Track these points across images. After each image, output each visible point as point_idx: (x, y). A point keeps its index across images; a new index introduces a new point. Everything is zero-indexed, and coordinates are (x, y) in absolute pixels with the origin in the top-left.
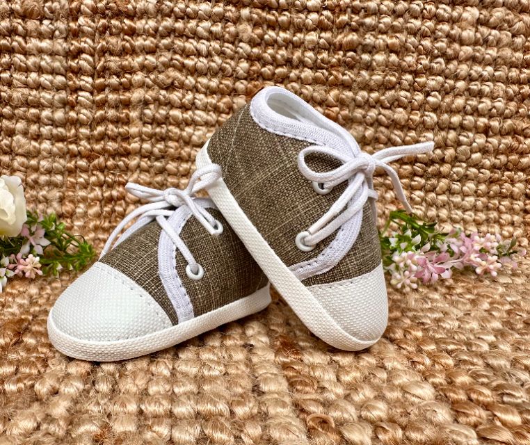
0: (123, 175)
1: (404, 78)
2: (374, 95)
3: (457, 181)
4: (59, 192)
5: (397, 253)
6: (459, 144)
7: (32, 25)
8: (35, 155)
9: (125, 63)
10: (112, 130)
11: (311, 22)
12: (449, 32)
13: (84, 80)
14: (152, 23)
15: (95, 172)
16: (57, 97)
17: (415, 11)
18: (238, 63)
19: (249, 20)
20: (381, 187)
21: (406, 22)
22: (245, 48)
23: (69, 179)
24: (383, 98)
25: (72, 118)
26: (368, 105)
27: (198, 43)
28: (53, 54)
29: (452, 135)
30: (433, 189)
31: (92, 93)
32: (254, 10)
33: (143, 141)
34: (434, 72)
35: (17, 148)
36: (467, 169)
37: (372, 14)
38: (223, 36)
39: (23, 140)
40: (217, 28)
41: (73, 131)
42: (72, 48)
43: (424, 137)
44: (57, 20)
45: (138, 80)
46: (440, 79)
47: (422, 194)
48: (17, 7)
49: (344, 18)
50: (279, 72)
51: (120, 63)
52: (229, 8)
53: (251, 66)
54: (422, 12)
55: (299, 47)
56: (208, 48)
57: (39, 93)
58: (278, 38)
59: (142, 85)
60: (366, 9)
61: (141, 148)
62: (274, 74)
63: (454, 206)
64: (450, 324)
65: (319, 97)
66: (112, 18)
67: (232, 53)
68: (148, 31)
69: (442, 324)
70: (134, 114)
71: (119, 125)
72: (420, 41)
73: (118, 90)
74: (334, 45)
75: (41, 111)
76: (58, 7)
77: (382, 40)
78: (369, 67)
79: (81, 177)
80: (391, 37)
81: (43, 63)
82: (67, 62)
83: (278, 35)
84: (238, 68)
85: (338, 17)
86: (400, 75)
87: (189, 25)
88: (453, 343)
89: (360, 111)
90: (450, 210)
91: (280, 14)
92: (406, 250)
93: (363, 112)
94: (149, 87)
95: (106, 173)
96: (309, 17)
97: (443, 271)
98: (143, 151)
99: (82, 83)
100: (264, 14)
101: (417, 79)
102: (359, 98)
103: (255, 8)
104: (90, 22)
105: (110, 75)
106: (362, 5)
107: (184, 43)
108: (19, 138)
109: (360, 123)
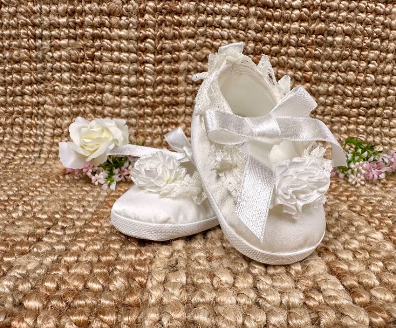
0: (175, 118)
1: (354, 52)
2: (335, 63)
3: (387, 119)
4: (134, 129)
5: (352, 163)
6: (388, 94)
7: (114, 20)
8: (117, 105)
9: (176, 44)
10: (167, 89)
11: (295, 16)
12: (383, 22)
13: (148, 56)
14: (192, 18)
15: (156, 116)
16: (131, 68)
17: (362, 7)
18: (247, 43)
19: (255, 15)
20: (338, 123)
21: (356, 15)
22: (252, 33)
23: (140, 121)
24: (340, 65)
25: (142, 81)
26: (331, 70)
27: (222, 30)
28: (128, 39)
29: (384, 89)
30: (371, 124)
31: (154, 65)
32: (258, 8)
33: (187, 95)
34: (373, 48)
35: (106, 102)
36: (393, 111)
37: (335, 10)
38: (238, 26)
39: (110, 96)
40: (234, 21)
41: (142, 90)
42: (141, 35)
43: (366, 90)
44: (130, 17)
45: (184, 56)
46: (377, 52)
47: (363, 127)
48: (105, 7)
49: (317, 13)
50: (274, 49)
51: (172, 45)
52: (242, 7)
53: (256, 45)
54: (366, 8)
55: (287, 32)
56: (228, 34)
57: (120, 65)
58: (273, 27)
59: (186, 59)
60: (330, 7)
61: (186, 100)
62: (271, 50)
63: (384, 135)
64: (387, 203)
65: (299, 65)
66: (166, 15)
67: (244, 37)
68: (190, 24)
69: (382, 203)
70: (181, 78)
71: (172, 85)
72: (364, 28)
73: (171, 63)
74: (310, 31)
75: (121, 77)
76: (132, 8)
77: (341, 27)
78: (331, 45)
79: (147, 119)
80: (346, 25)
81: (122, 45)
82: (137, 45)
83: (273, 24)
84: (248, 47)
85: (312, 13)
86: (351, 50)
87: (216, 19)
88: (391, 213)
89: (326, 74)
90: (381, 138)
91: (275, 11)
92: (358, 161)
93: (328, 75)
94: (191, 60)
95: (163, 116)
96: (294, 12)
97: (381, 173)
98: (187, 102)
99: (148, 58)
100: (264, 11)
101: (363, 53)
102: (325, 65)
103: (259, 7)
104: (152, 18)
105: (166, 52)
106: (328, 4)
107: (213, 30)
108: (107, 95)
109: (325, 82)
